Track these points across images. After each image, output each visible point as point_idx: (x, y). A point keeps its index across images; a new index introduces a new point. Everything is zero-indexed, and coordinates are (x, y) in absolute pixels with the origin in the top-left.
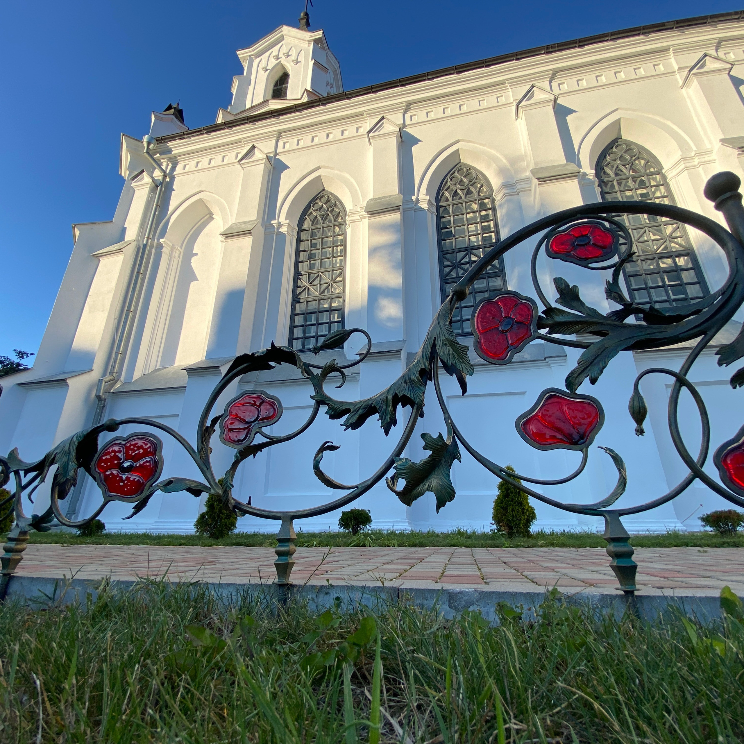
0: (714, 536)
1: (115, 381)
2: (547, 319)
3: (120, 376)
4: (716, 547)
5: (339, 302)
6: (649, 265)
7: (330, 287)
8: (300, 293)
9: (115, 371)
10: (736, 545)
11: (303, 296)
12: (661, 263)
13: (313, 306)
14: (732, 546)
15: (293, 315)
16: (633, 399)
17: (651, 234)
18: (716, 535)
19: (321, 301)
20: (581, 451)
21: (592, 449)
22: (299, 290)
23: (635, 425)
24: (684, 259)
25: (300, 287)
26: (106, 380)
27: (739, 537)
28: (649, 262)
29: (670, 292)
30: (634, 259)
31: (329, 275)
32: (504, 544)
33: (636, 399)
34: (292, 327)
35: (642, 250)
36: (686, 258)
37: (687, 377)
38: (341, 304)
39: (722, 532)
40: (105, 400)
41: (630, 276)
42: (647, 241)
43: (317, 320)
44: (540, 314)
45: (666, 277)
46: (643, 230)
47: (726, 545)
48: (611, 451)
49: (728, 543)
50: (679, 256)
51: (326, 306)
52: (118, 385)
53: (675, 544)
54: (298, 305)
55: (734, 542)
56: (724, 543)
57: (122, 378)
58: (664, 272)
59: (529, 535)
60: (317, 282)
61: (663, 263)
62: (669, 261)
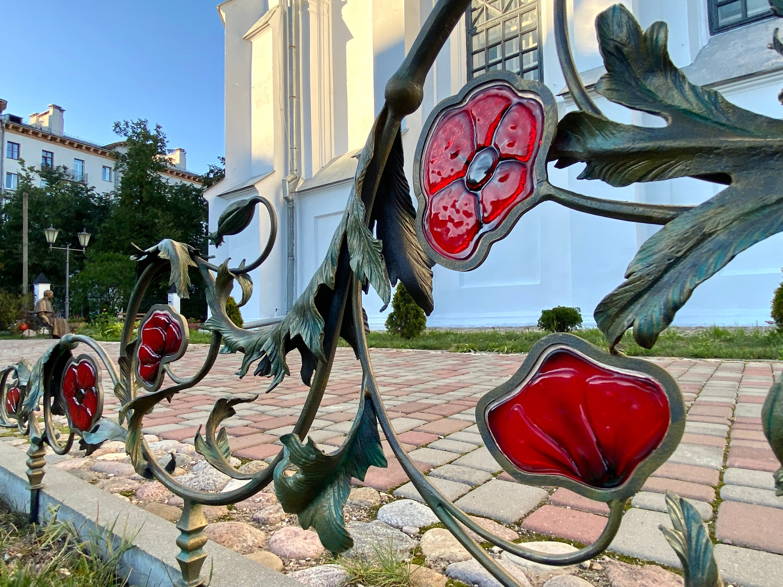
1: (297, 179)
3: (300, 173)
5: (532, 17)
8: (477, 19)
9: (295, 169)
11: (480, 23)
13: (495, 34)
15: (470, 54)
19: (507, 23)
22: (475, 14)
25: (475, 9)
26: (289, 179)
34: (471, 73)
38: (536, 19)
40: (293, 201)
43: (504, 54)
52: (301, 183)
54: (475, 38)
57: (303, 175)
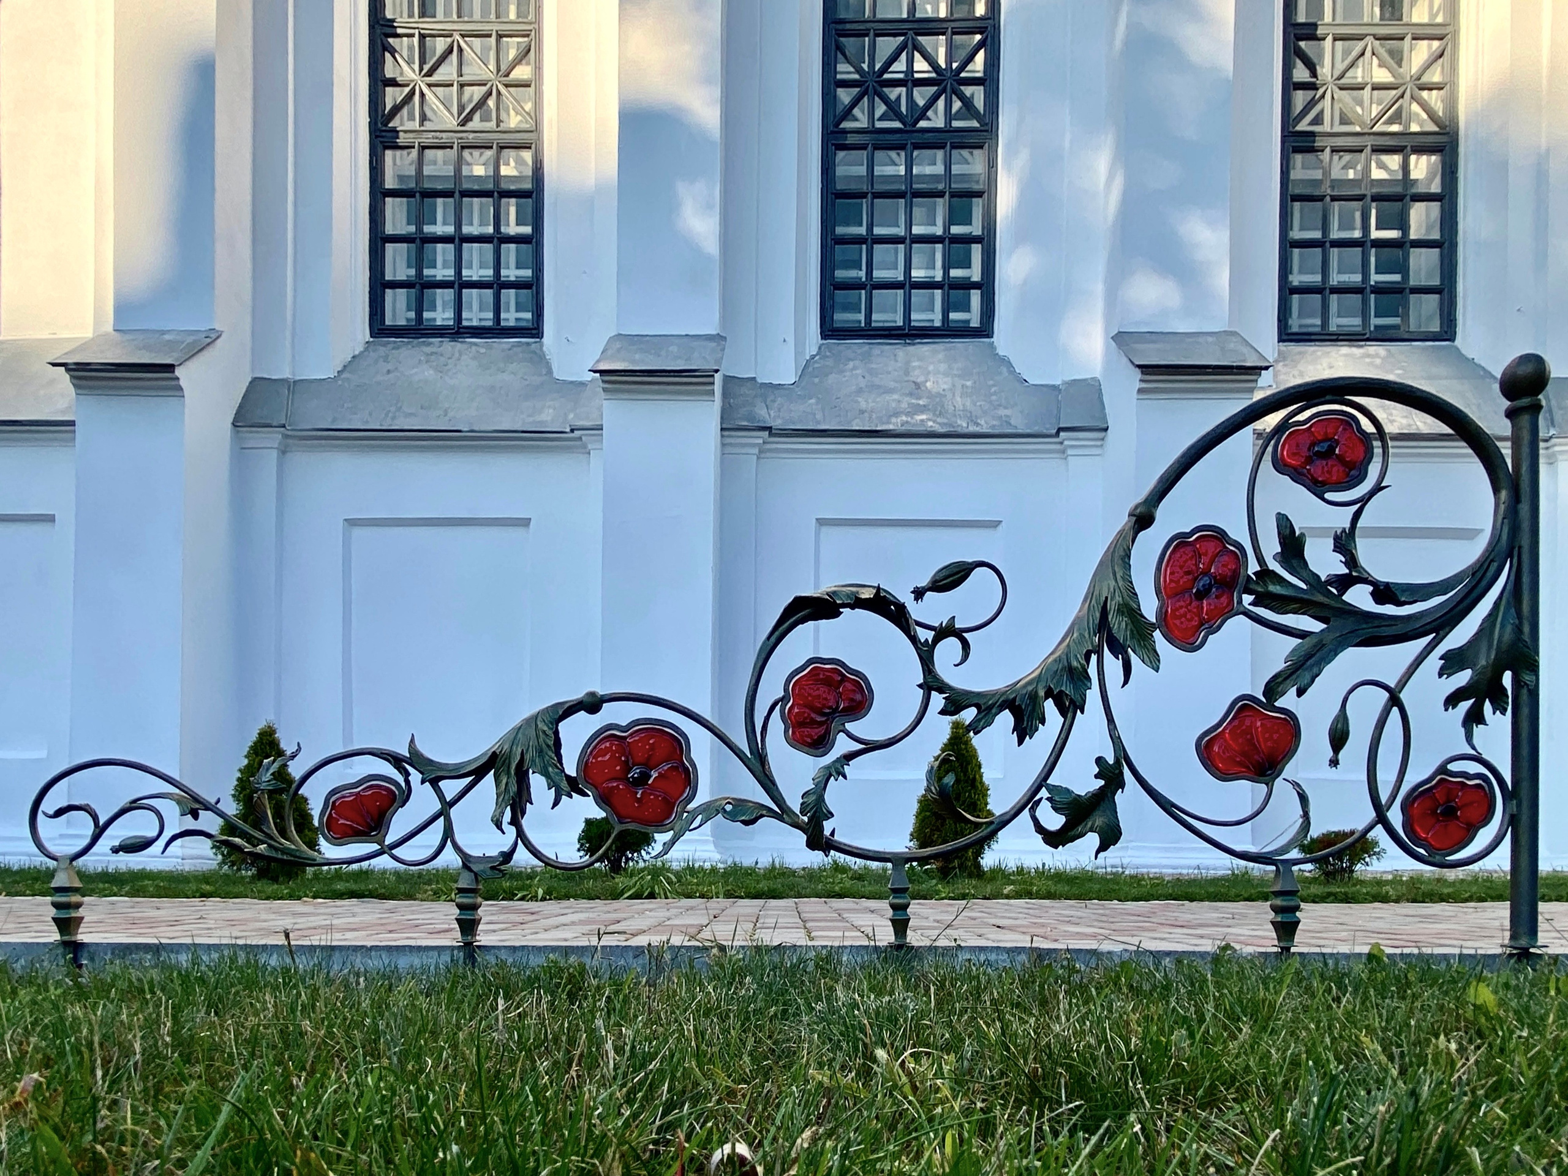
0: (1314, 880)
2: (1257, 583)
4: (1314, 902)
5: (520, 162)
6: (1345, 167)
7: (491, 103)
8: (397, 109)
10: (1347, 899)
11: (404, 123)
12: (1373, 165)
13: (439, 165)
14: (1341, 901)
15: (379, 193)
16: (1336, 720)
17: (1375, 60)
18: (1315, 879)
19: (466, 153)
20: (1267, 784)
21: (1279, 782)
22: (392, 96)
23: (1331, 753)
24: (1429, 161)
25: (393, 83)
27: (1355, 885)
28: (1347, 157)
29: (1373, 260)
30: (1318, 144)
31: (486, 49)
32: (938, 892)
33: (1341, 720)
34: (379, 240)
35: (1342, 113)
36: (1433, 158)
37: (1402, 696)
38: (528, 172)
39: (1327, 874)
41: (1296, 198)
42: (1360, 88)
43: (458, 225)
44: (1250, 572)
45: (1374, 212)
46: (1359, 46)
47: (1332, 898)
48: (1298, 785)
49: (1334, 894)
50: (1420, 150)
51: (479, 171)
53: (1246, 895)
54: (390, 158)
55: (1346, 894)
56: (1329, 894)
58: (1374, 199)
59: (977, 872)
60: (449, 71)
61: (1382, 166)
62: (1394, 161)
